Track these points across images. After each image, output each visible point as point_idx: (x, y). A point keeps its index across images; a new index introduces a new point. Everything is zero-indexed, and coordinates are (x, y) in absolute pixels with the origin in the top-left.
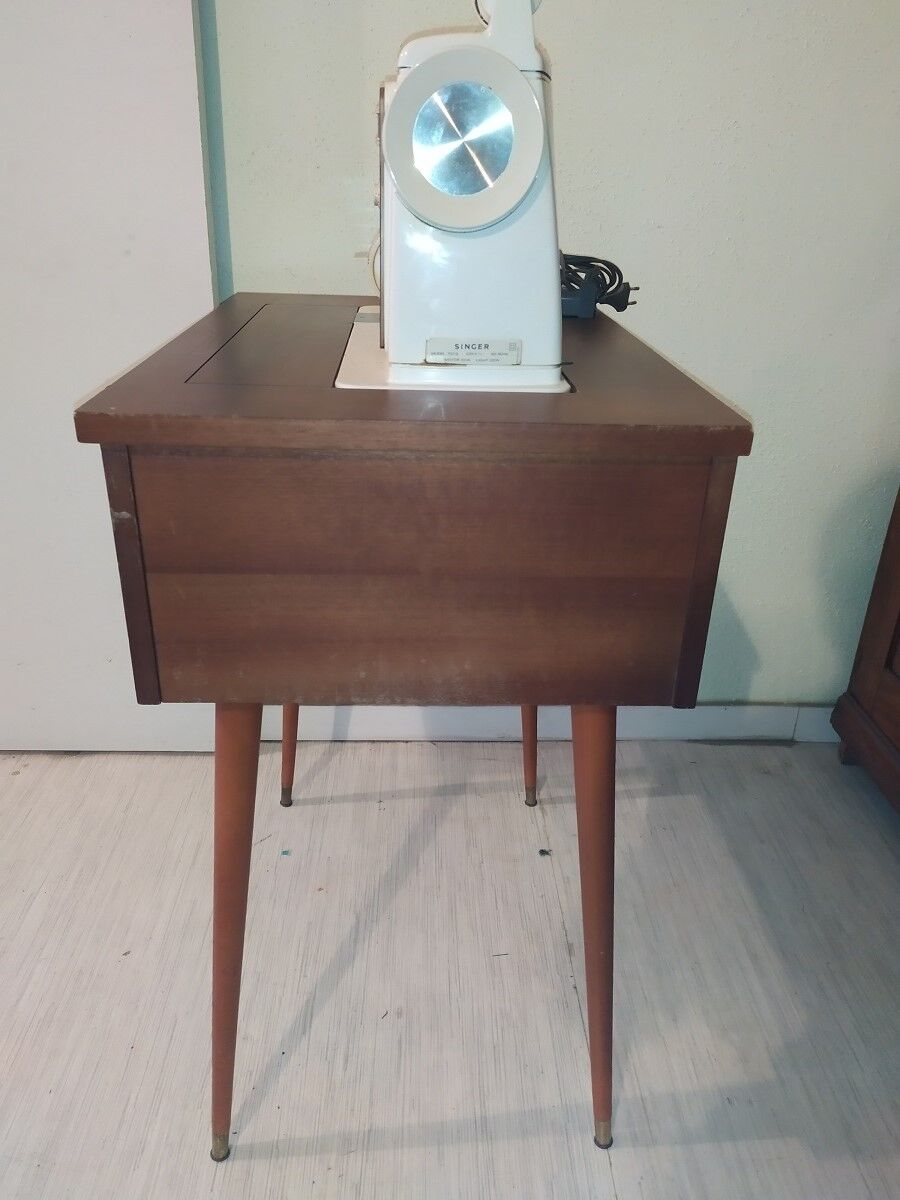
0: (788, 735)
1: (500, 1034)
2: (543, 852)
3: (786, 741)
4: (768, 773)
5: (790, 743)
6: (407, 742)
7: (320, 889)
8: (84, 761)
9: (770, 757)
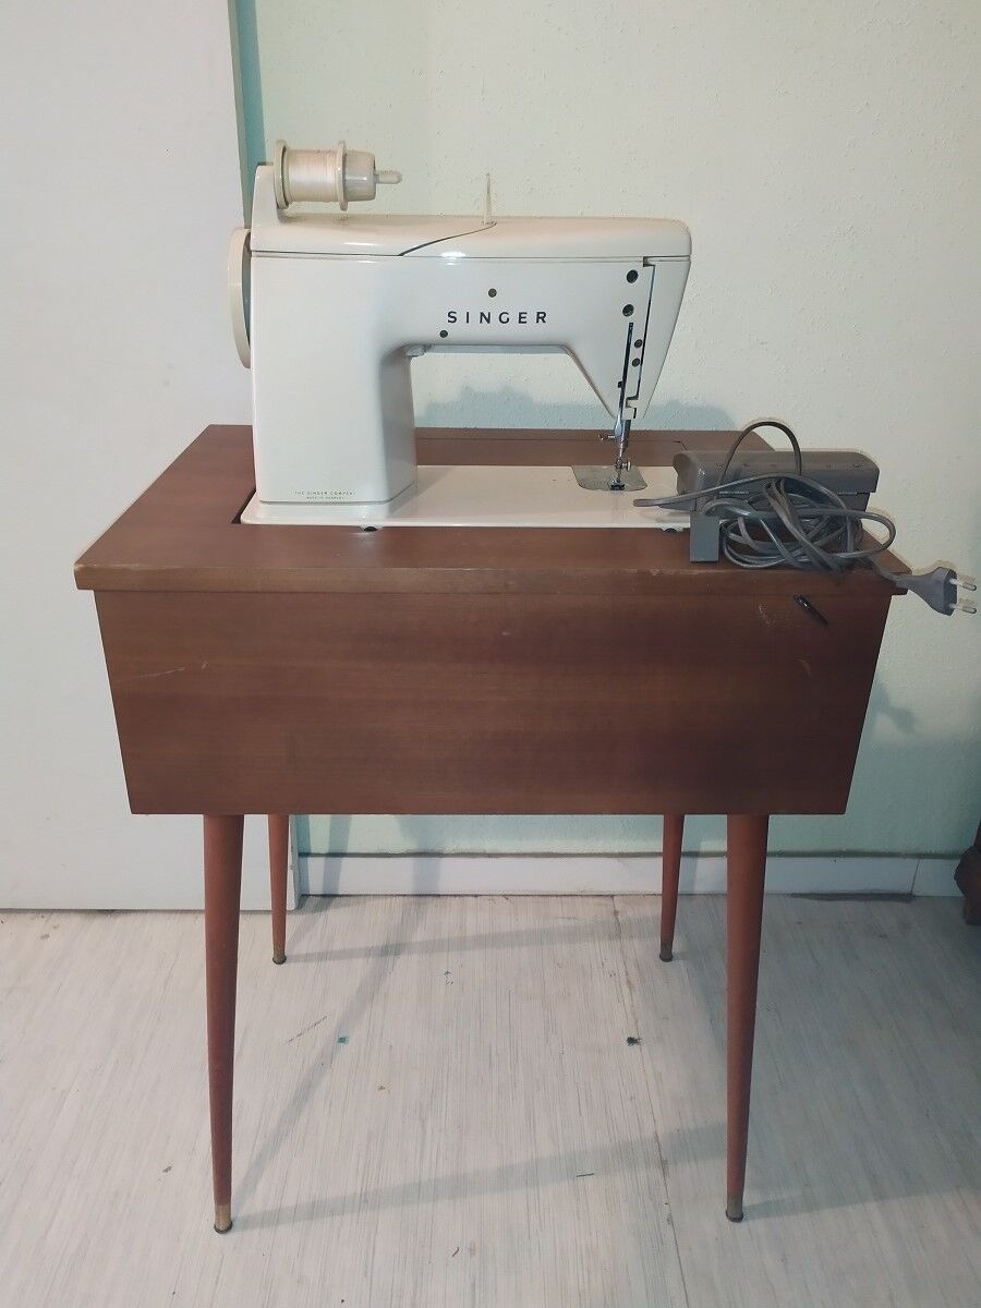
0: (906, 889)
1: (586, 1280)
2: (631, 1041)
3: (904, 894)
4: (884, 936)
5: (907, 897)
6: (476, 896)
7: (382, 1088)
8: (119, 921)
9: (888, 915)
